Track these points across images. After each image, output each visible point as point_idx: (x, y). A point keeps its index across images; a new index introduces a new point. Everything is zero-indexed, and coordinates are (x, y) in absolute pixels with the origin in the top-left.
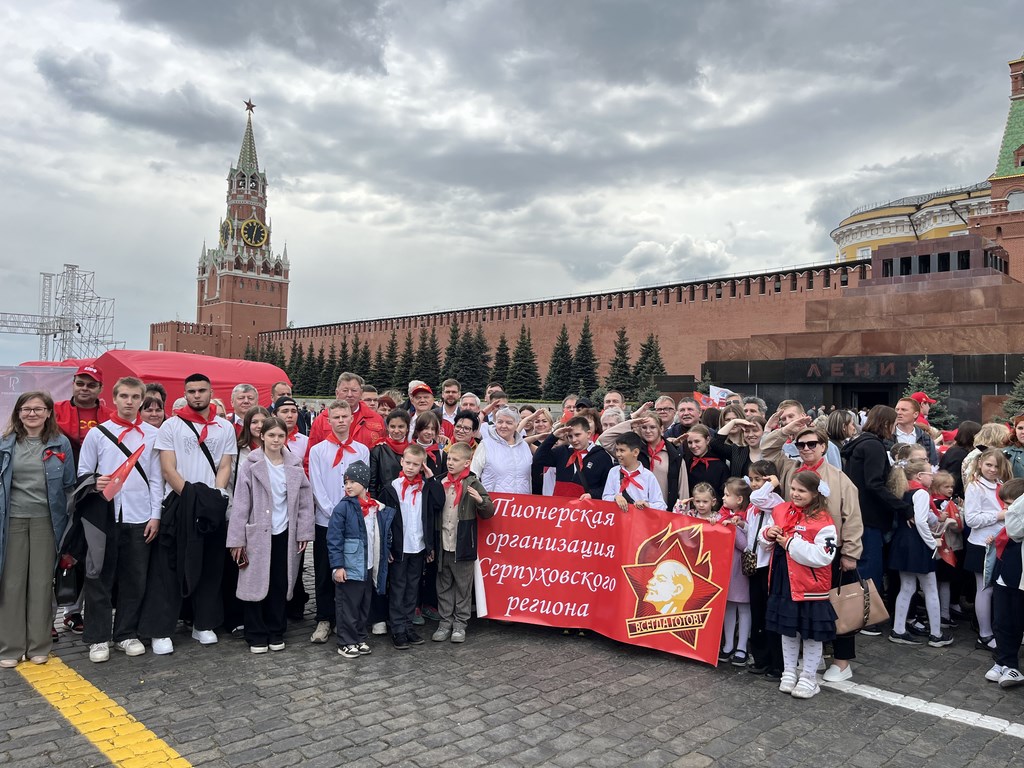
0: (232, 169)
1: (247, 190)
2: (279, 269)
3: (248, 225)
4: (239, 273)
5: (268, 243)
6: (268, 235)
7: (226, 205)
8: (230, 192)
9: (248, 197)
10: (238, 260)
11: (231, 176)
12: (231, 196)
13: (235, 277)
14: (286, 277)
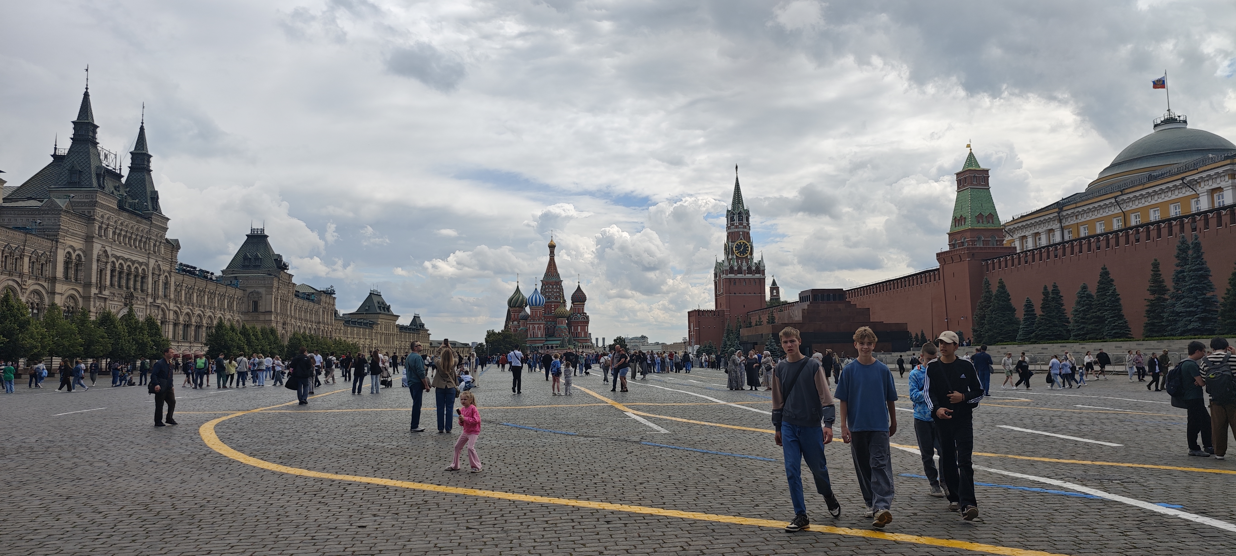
0: (728, 211)
1: (736, 222)
2: (759, 269)
3: (737, 244)
4: (732, 276)
5: (751, 253)
6: (752, 248)
7: (726, 233)
8: (727, 225)
9: (737, 227)
10: (732, 268)
11: (727, 215)
12: (728, 228)
13: (730, 279)
14: (764, 274)
